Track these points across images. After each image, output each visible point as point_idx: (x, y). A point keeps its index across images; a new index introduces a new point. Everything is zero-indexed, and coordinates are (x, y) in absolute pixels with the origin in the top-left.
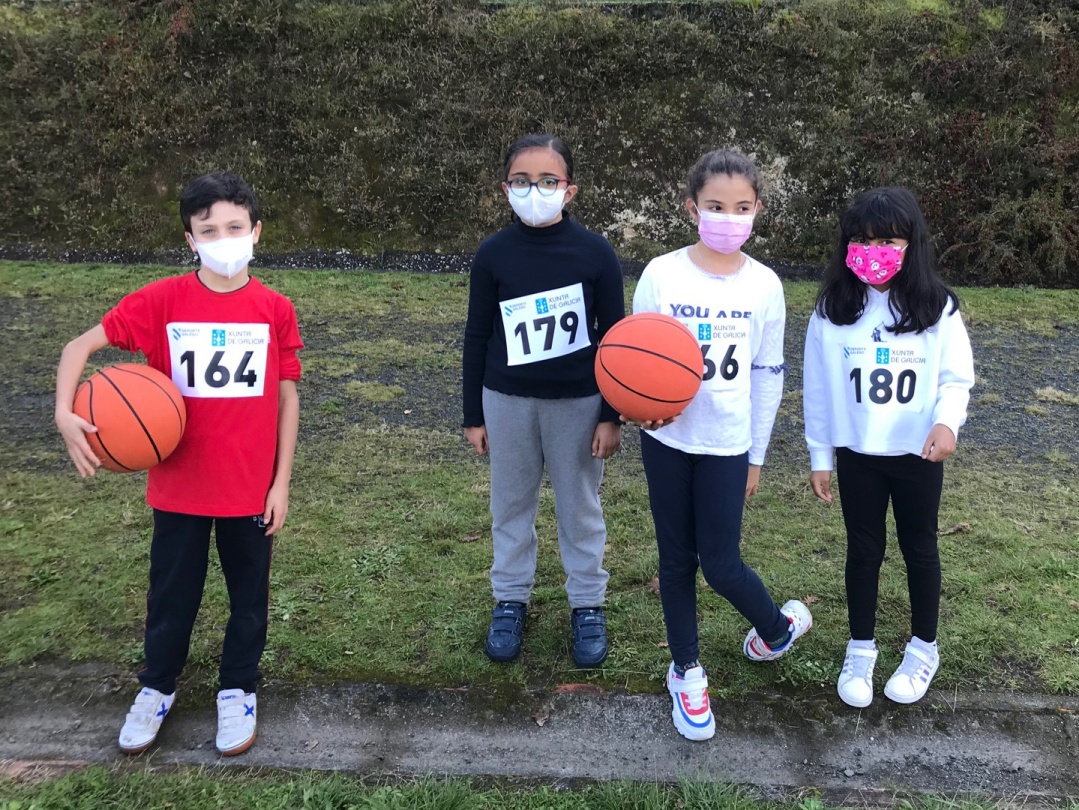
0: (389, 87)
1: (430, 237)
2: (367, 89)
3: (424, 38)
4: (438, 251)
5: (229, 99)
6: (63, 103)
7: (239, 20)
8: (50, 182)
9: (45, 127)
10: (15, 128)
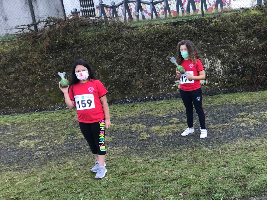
0: (108, 53)
1: (124, 94)
2: (102, 55)
3: (115, 39)
4: (126, 98)
5: (63, 62)
6: (17, 69)
7: (63, 40)
8: (16, 92)
9: (12, 76)
10: (4, 78)
